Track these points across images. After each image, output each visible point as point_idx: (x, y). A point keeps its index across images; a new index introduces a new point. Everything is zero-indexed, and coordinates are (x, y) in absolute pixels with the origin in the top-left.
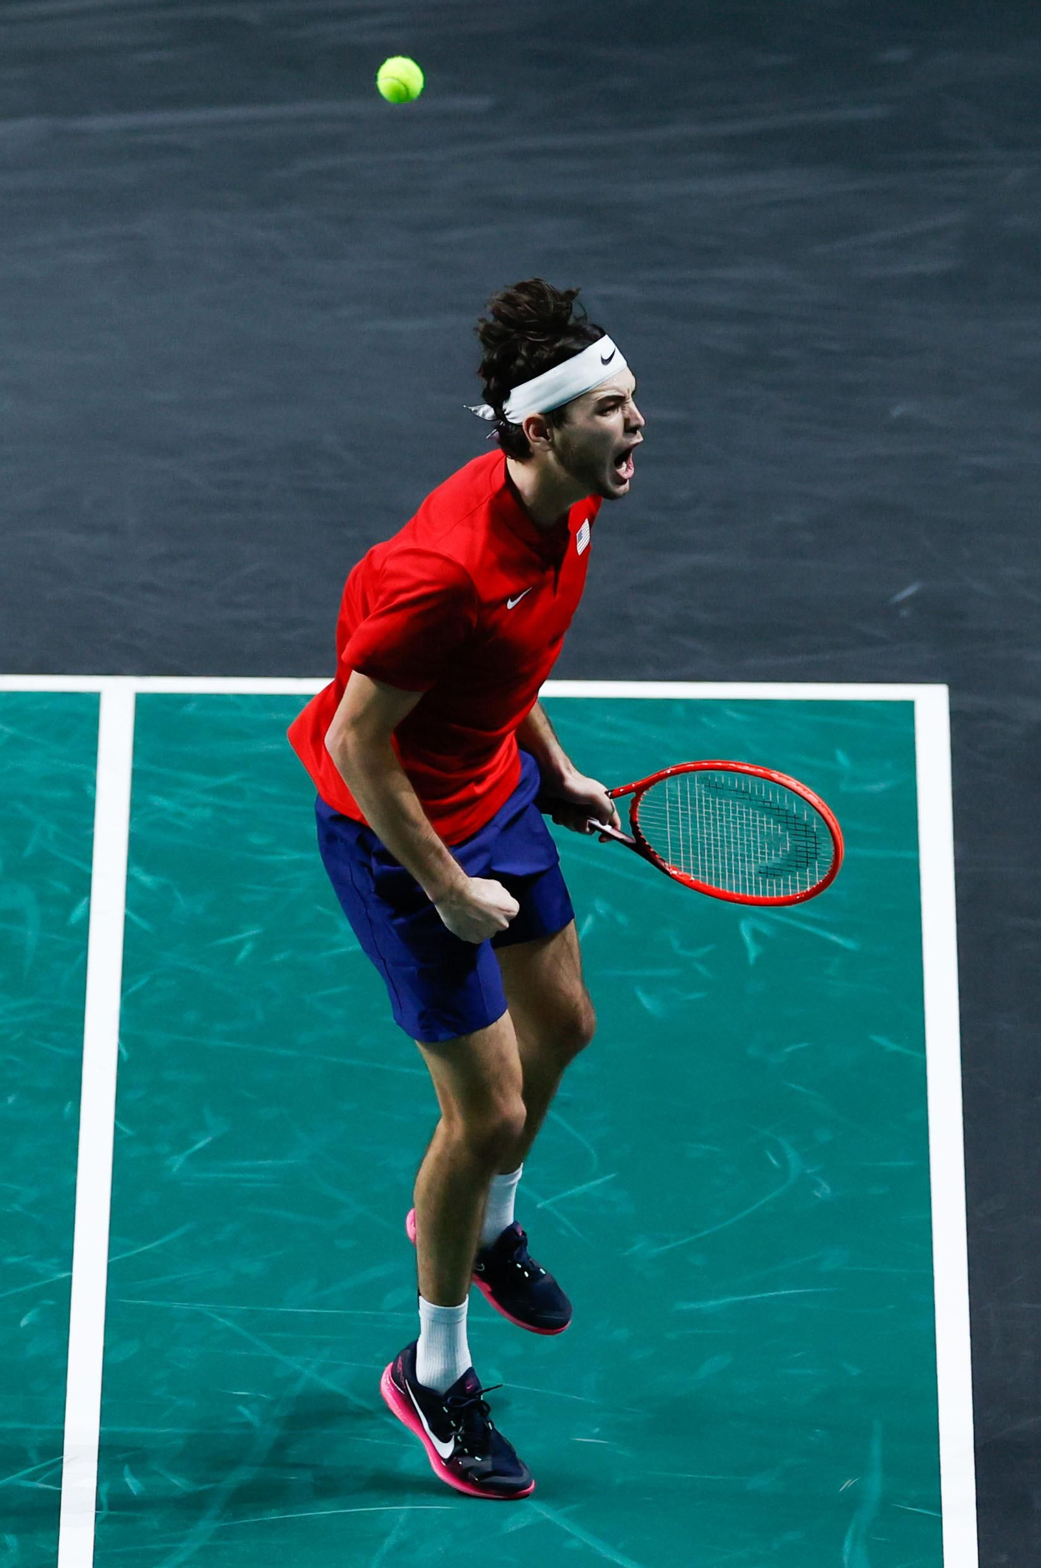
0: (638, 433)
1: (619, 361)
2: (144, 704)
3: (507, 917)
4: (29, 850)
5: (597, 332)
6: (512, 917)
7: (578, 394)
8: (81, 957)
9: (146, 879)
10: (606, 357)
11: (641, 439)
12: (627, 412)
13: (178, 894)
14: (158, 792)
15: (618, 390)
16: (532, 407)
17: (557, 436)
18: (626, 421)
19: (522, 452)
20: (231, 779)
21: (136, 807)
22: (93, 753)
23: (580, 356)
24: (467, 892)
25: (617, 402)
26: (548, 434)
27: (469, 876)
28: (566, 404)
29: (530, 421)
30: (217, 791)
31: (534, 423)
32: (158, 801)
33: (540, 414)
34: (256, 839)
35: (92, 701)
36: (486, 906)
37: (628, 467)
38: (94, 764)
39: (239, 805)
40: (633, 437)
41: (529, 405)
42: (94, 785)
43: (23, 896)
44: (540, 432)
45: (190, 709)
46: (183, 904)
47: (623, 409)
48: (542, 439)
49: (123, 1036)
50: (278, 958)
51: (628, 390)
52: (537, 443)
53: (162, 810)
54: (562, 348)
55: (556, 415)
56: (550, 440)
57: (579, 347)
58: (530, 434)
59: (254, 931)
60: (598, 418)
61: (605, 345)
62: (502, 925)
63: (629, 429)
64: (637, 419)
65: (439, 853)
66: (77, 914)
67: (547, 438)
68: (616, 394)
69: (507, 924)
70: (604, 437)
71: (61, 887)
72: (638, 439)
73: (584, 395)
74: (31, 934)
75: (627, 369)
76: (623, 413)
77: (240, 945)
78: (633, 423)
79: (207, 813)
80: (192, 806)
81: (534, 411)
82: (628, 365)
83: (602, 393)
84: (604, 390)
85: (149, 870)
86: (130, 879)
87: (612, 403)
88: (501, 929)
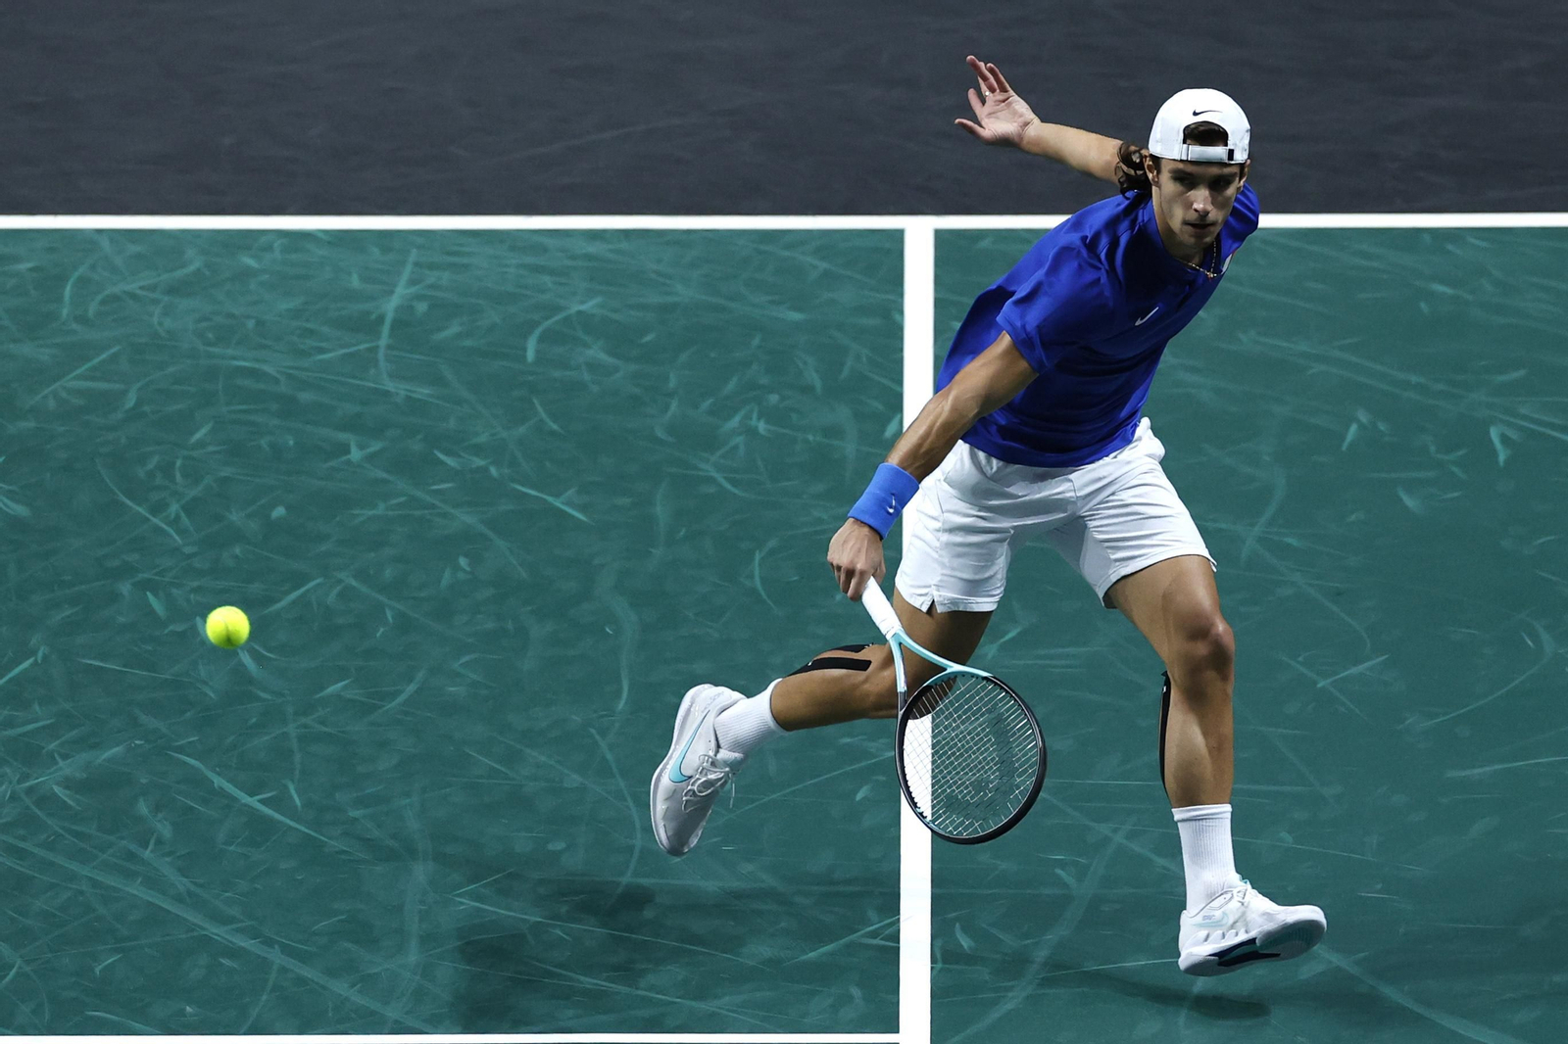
4: (846, 372)
45: (984, 244)
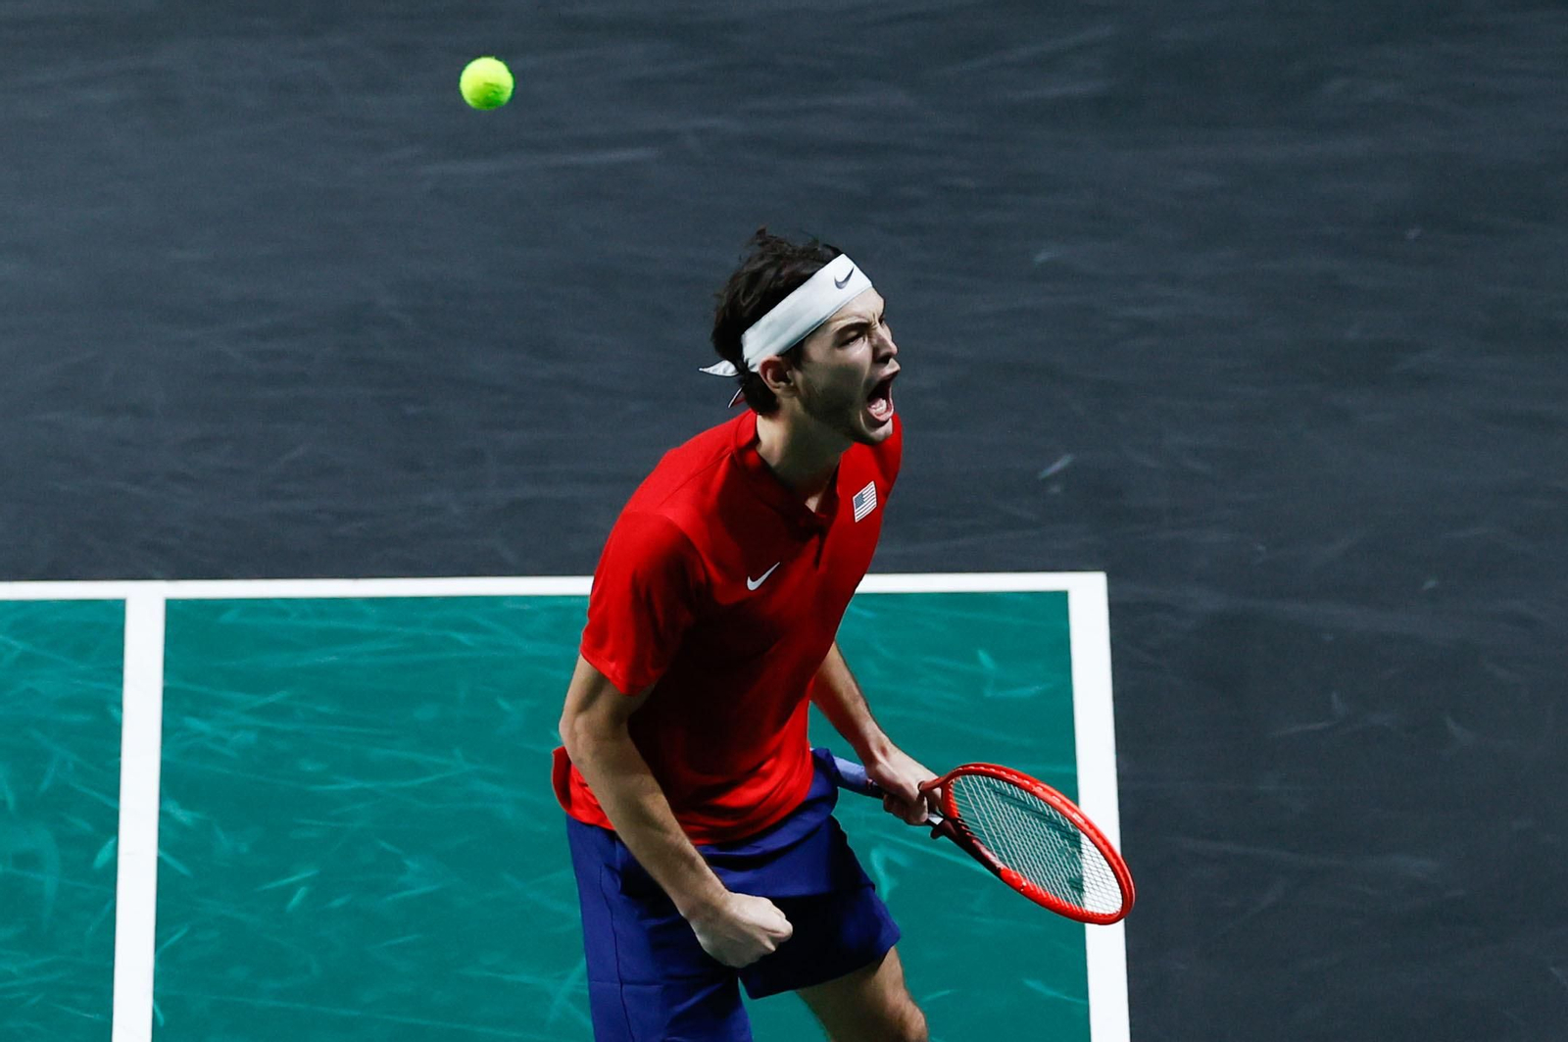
0: (892, 361)
1: (861, 282)
2: (177, 613)
3: (774, 940)
5: (830, 252)
6: (780, 938)
7: (813, 326)
8: (108, 907)
9: (183, 816)
10: (840, 280)
11: (897, 367)
12: (875, 341)
13: (220, 834)
14: (195, 714)
15: (859, 316)
16: (767, 349)
17: (799, 376)
18: (875, 350)
19: (768, 406)
20: (278, 697)
21: (169, 731)
22: (120, 670)
23: (810, 282)
24: (726, 909)
25: (863, 329)
26: (789, 377)
27: (731, 891)
28: (803, 341)
29: (766, 365)
30: (263, 711)
31: (769, 367)
32: (195, 724)
33: (778, 356)
34: (309, 766)
35: (117, 608)
36: (748, 925)
37: (888, 409)
38: (120, 684)
39: (290, 727)
40: (883, 367)
41: (763, 347)
42: (120, 706)
43: (39, 838)
44: (779, 376)
46: (225, 842)
47: (870, 337)
48: (783, 384)
49: (158, 997)
50: (337, 903)
51: (874, 315)
52: (778, 389)
53: (201, 734)
54: (792, 275)
55: (794, 354)
56: (792, 384)
57: (810, 272)
58: (769, 381)
59: (308, 873)
60: (839, 353)
61: (841, 265)
62: (769, 950)
63: (878, 359)
64: (887, 346)
65: (692, 863)
66: (102, 858)
67: (787, 381)
68: (857, 320)
69: (773, 948)
70: (850, 372)
71: (83, 826)
72: (892, 367)
73: (821, 327)
74: (49, 881)
75: (873, 290)
76: (870, 341)
77: (289, 891)
78: (883, 352)
79: (251, 737)
80: (236, 729)
81: (770, 353)
82: (874, 286)
83: (841, 322)
84: (842, 319)
85: (185, 804)
86: (163, 815)
87: (853, 334)
88: (766, 952)
